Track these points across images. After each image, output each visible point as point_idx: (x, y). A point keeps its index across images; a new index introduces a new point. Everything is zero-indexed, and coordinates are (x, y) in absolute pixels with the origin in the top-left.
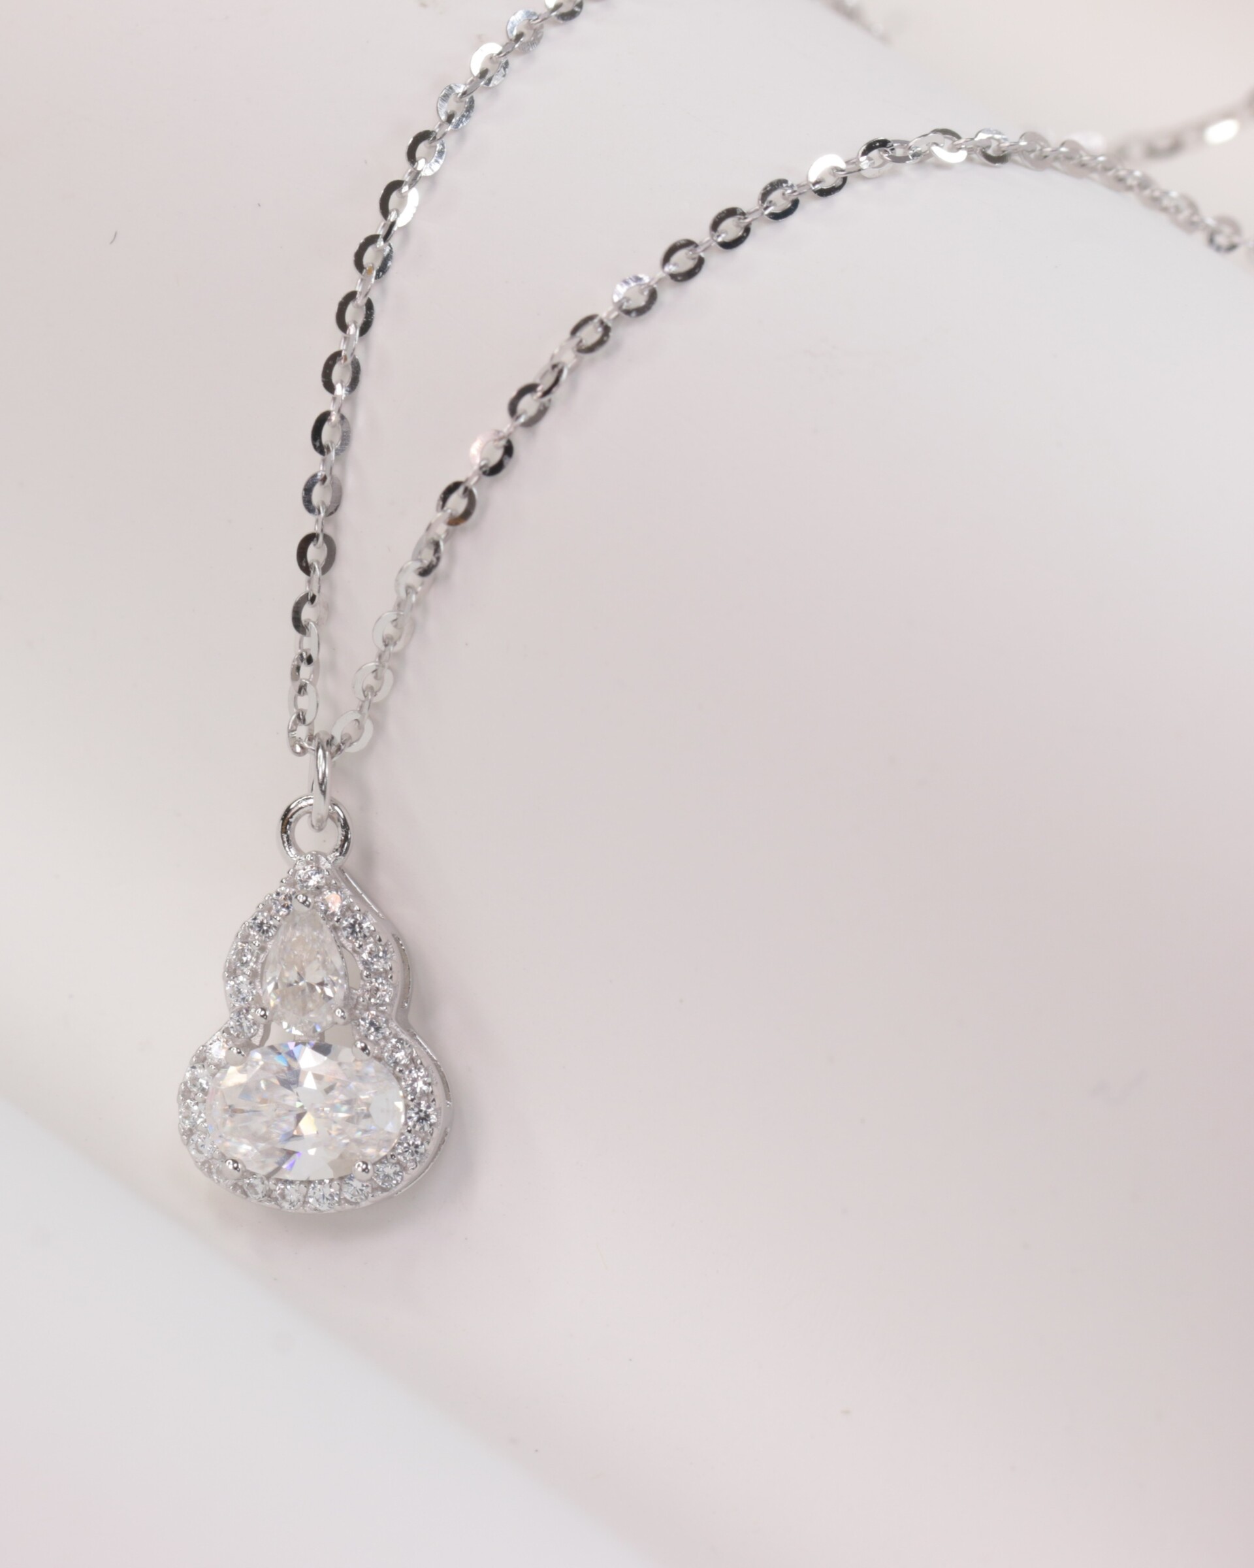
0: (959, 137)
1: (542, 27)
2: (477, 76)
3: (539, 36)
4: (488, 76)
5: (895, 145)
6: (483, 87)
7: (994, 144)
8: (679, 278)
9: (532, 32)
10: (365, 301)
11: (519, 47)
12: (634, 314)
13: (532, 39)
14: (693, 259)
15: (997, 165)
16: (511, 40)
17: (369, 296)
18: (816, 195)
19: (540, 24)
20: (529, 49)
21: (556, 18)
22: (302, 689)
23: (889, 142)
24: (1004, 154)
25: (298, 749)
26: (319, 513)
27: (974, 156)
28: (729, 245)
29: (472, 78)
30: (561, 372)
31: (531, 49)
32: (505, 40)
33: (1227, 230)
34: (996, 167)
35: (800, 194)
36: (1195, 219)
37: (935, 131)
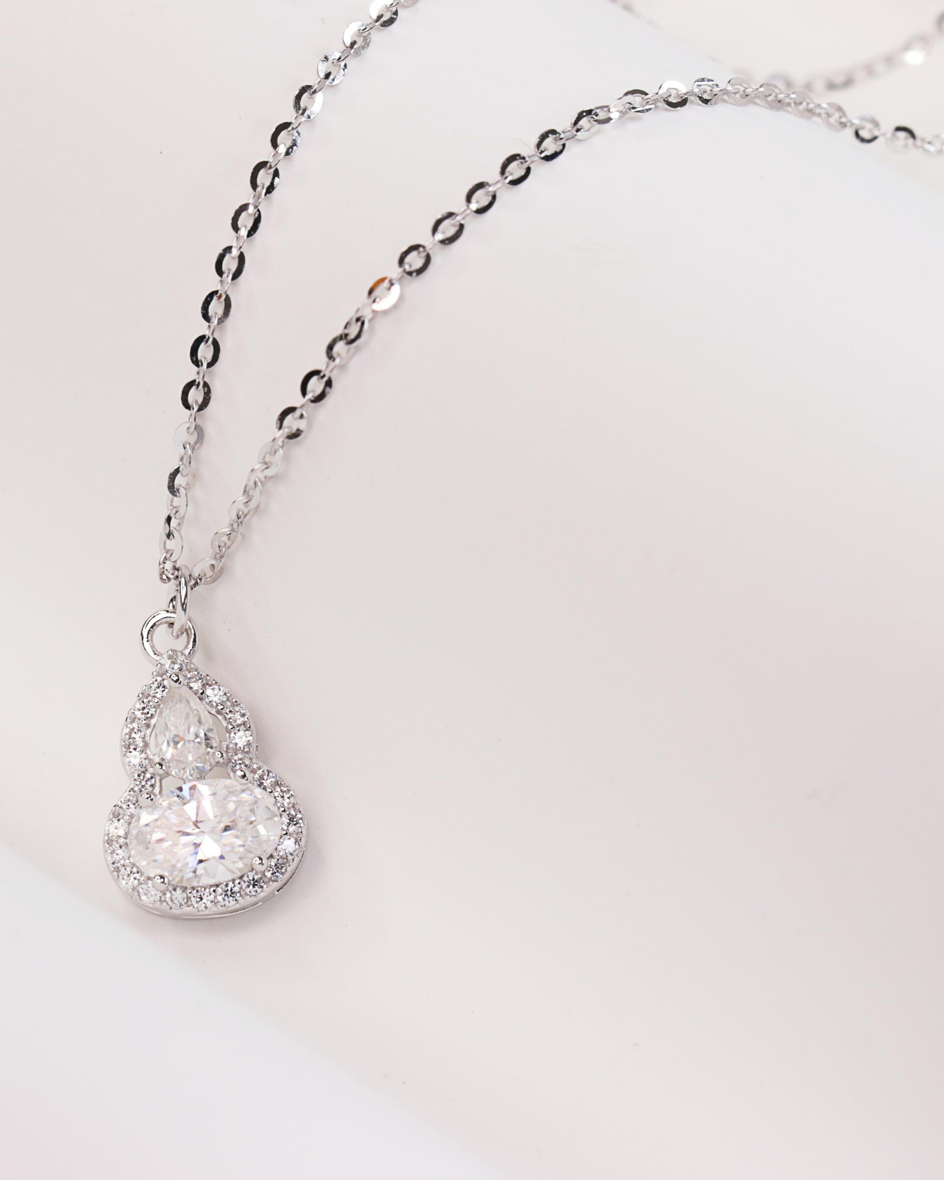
0: (646, 94)
1: (369, 34)
2: (323, 78)
3: (368, 41)
4: (331, 77)
5: (598, 111)
6: (328, 85)
7: (673, 93)
8: (447, 242)
9: (362, 39)
10: (239, 253)
11: (354, 52)
12: (414, 274)
13: (363, 44)
14: (456, 226)
15: (678, 108)
16: (347, 47)
17: (242, 250)
18: (544, 161)
19: (368, 32)
20: (361, 53)
21: (380, 27)
22: (169, 535)
23: (593, 110)
24: (682, 99)
25: (164, 577)
26: (193, 409)
27: (659, 104)
28: (481, 211)
29: (319, 80)
30: (363, 323)
31: (363, 52)
32: (343, 48)
33: (869, 126)
34: (677, 110)
35: (531, 163)
36: (843, 120)
37: (626, 94)
